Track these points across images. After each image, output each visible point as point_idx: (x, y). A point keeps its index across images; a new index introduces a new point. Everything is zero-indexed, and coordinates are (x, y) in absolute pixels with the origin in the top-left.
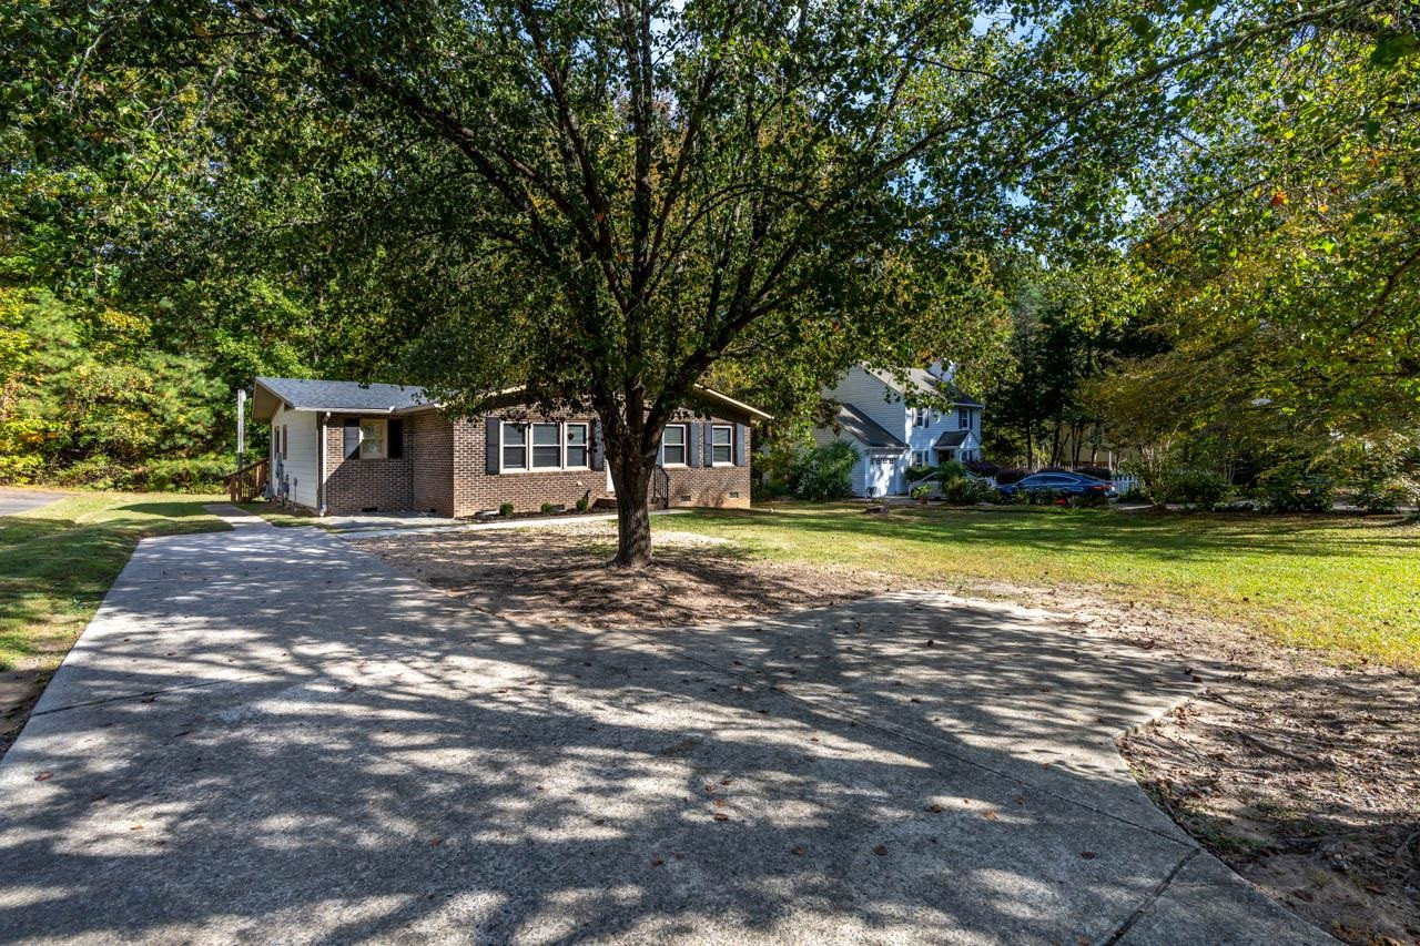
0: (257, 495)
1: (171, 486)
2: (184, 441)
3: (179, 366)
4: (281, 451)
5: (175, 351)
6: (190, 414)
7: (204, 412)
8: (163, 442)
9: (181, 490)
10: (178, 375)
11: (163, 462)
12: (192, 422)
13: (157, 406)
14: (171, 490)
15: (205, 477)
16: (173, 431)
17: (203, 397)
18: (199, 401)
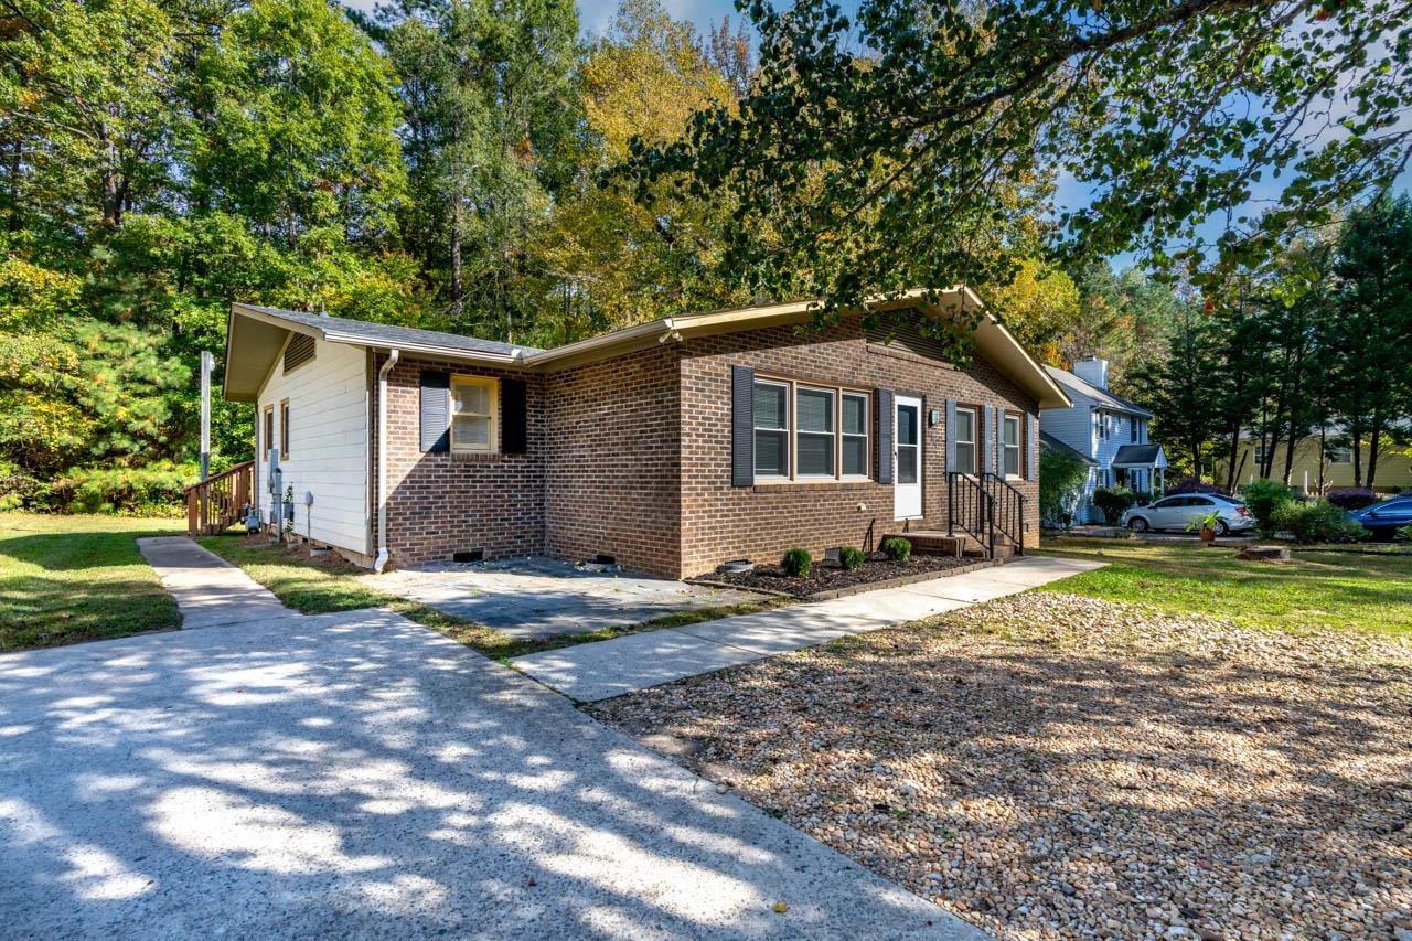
0: (231, 521)
1: (108, 506)
2: (125, 443)
3: (118, 340)
4: (277, 445)
5: (114, 320)
6: (134, 407)
7: (157, 405)
8: (96, 445)
9: (120, 512)
10: (116, 352)
11: (95, 473)
12: (138, 418)
13: (88, 395)
14: (108, 512)
15: (156, 494)
16: (111, 430)
17: (152, 383)
18: (148, 389)
